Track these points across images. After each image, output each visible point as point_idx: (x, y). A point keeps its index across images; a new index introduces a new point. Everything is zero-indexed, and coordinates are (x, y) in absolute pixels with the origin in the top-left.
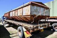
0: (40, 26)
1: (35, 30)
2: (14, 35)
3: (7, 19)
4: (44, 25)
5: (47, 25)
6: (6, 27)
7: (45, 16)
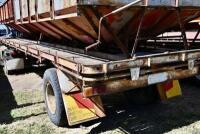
0: (143, 68)
1: (115, 85)
2: (29, 110)
3: (14, 37)
4: (168, 60)
5: (191, 62)
6: (12, 72)
7: (178, 8)
